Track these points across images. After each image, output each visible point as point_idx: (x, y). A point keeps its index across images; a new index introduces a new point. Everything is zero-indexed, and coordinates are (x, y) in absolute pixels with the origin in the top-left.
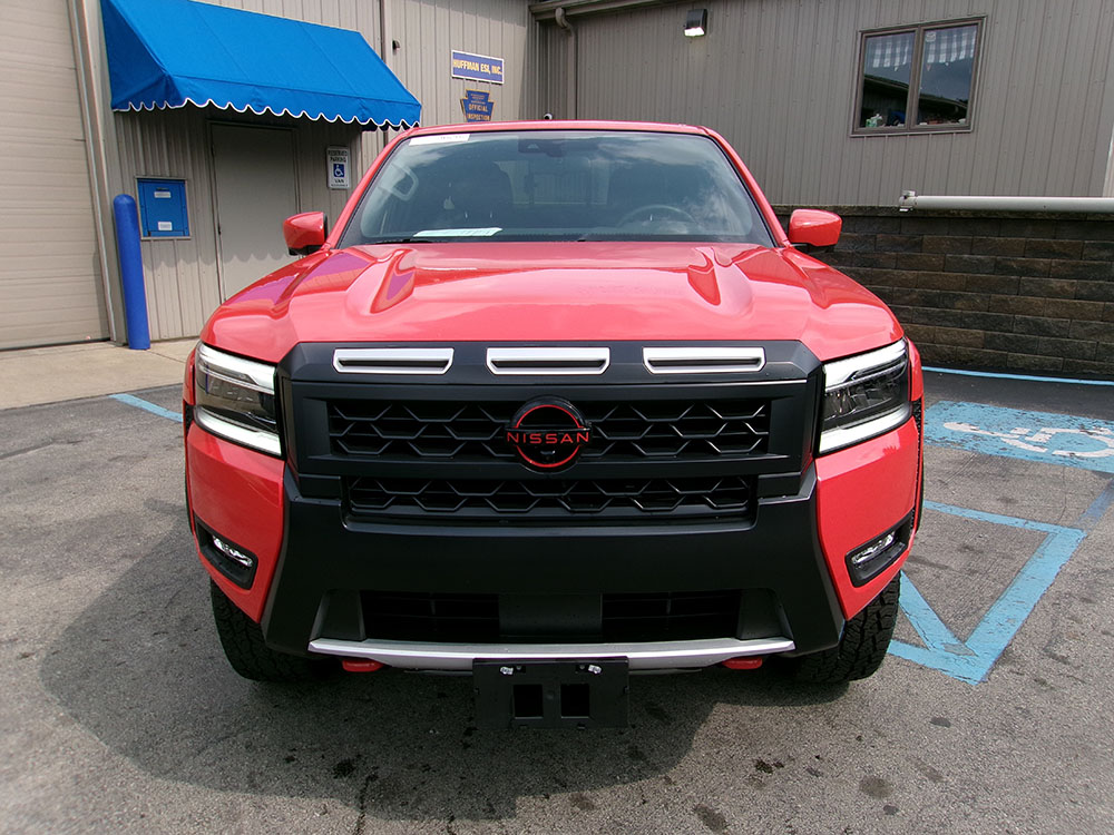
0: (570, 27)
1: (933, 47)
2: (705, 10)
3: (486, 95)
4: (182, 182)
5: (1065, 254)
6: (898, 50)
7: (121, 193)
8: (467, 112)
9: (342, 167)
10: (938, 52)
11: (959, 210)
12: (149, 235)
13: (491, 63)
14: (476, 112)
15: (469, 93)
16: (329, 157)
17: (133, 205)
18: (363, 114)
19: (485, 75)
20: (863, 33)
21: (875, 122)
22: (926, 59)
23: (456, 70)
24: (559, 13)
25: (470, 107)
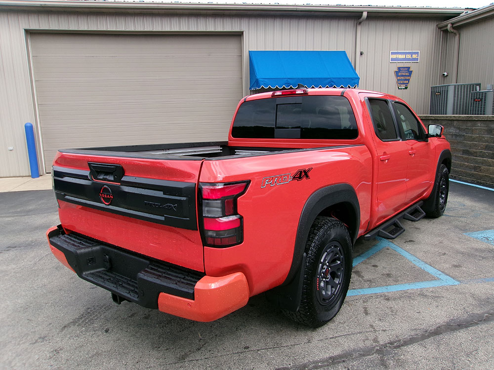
3: (409, 68)
8: (398, 76)
13: (412, 54)
14: (402, 76)
15: (399, 68)
19: (409, 59)
23: (392, 59)
24: (449, 27)
25: (399, 74)
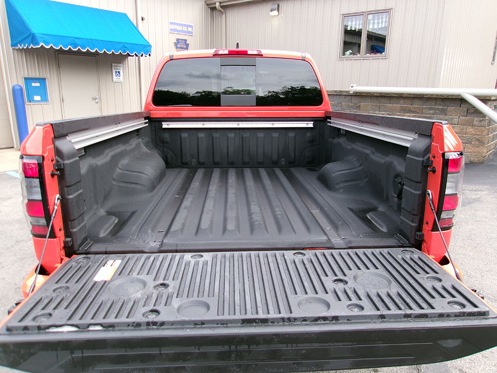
0: (222, 10)
1: (372, 22)
2: (278, 4)
3: (186, 40)
4: (44, 79)
5: (416, 112)
6: (358, 23)
7: (17, 84)
8: (177, 48)
9: (119, 72)
10: (374, 24)
11: (374, 93)
12: (30, 102)
13: (188, 26)
14: (181, 48)
15: (178, 40)
16: (113, 68)
17: (21, 89)
18: (124, 50)
19: (185, 32)
20: (343, 15)
21: (349, 53)
22: (369, 26)
23: (171, 30)
24: (217, 5)
25: (179, 46)
